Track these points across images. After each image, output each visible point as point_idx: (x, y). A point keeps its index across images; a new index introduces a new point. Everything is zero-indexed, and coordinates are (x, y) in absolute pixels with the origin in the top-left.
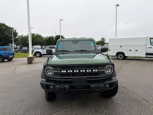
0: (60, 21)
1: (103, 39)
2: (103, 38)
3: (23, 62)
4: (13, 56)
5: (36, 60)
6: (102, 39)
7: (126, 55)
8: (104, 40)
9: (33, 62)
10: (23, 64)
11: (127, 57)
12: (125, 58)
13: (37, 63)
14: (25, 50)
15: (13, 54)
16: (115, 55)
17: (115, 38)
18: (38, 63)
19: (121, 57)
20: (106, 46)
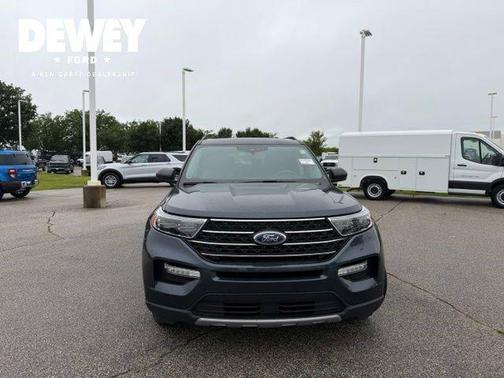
0: (184, 73)
1: (317, 135)
2: (318, 133)
3: (66, 203)
4: (33, 183)
5: (111, 196)
6: (312, 136)
7: (390, 187)
8: (321, 139)
9: (102, 203)
10: (70, 209)
11: (393, 191)
12: (387, 195)
13: (115, 206)
14: (59, 165)
15: (32, 177)
16: (358, 186)
17: (358, 133)
18: (117, 205)
19: (374, 191)
20: (327, 158)
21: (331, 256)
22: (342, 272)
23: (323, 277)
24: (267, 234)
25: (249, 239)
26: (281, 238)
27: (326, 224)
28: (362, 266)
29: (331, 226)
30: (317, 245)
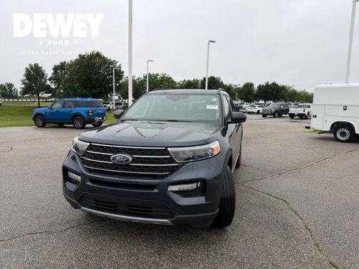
0: (209, 44)
4: (103, 119)
7: (357, 132)
15: (103, 115)
16: (328, 130)
19: (343, 134)
21: (165, 176)
22: (172, 188)
23: (156, 191)
24: (120, 156)
25: (108, 158)
26: (128, 160)
27: (165, 152)
28: (194, 186)
29: (169, 154)
30: (145, 167)
